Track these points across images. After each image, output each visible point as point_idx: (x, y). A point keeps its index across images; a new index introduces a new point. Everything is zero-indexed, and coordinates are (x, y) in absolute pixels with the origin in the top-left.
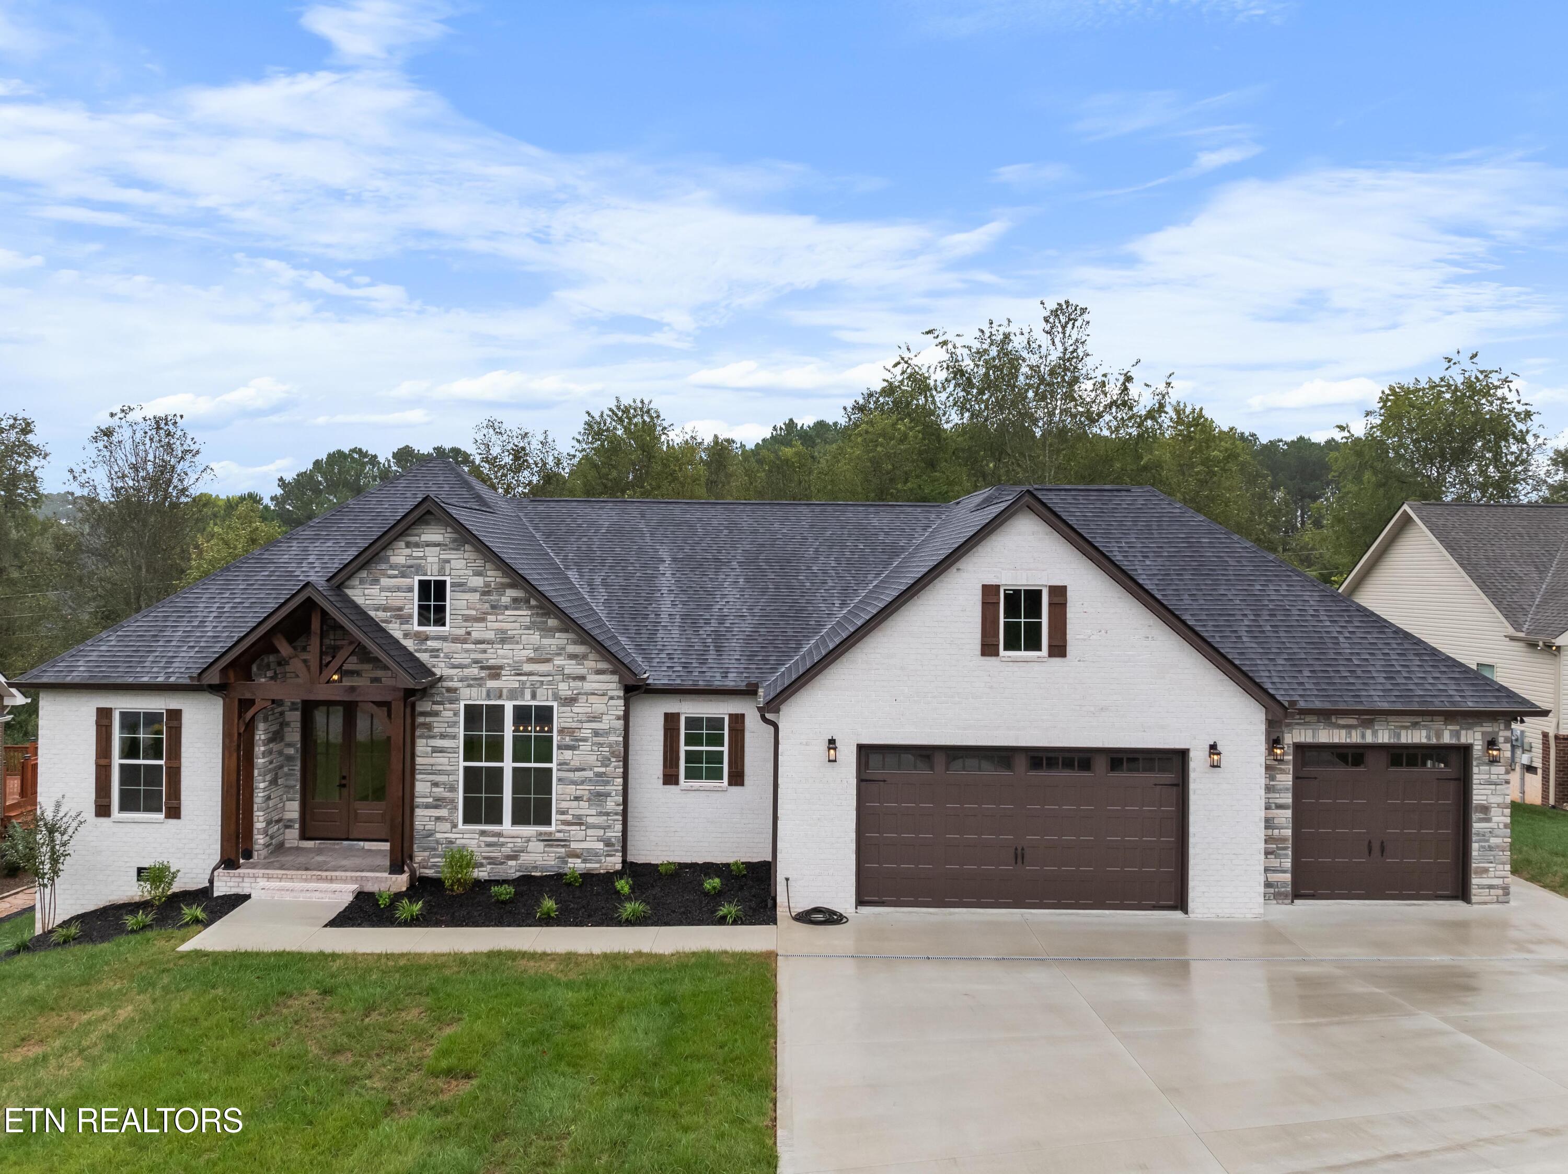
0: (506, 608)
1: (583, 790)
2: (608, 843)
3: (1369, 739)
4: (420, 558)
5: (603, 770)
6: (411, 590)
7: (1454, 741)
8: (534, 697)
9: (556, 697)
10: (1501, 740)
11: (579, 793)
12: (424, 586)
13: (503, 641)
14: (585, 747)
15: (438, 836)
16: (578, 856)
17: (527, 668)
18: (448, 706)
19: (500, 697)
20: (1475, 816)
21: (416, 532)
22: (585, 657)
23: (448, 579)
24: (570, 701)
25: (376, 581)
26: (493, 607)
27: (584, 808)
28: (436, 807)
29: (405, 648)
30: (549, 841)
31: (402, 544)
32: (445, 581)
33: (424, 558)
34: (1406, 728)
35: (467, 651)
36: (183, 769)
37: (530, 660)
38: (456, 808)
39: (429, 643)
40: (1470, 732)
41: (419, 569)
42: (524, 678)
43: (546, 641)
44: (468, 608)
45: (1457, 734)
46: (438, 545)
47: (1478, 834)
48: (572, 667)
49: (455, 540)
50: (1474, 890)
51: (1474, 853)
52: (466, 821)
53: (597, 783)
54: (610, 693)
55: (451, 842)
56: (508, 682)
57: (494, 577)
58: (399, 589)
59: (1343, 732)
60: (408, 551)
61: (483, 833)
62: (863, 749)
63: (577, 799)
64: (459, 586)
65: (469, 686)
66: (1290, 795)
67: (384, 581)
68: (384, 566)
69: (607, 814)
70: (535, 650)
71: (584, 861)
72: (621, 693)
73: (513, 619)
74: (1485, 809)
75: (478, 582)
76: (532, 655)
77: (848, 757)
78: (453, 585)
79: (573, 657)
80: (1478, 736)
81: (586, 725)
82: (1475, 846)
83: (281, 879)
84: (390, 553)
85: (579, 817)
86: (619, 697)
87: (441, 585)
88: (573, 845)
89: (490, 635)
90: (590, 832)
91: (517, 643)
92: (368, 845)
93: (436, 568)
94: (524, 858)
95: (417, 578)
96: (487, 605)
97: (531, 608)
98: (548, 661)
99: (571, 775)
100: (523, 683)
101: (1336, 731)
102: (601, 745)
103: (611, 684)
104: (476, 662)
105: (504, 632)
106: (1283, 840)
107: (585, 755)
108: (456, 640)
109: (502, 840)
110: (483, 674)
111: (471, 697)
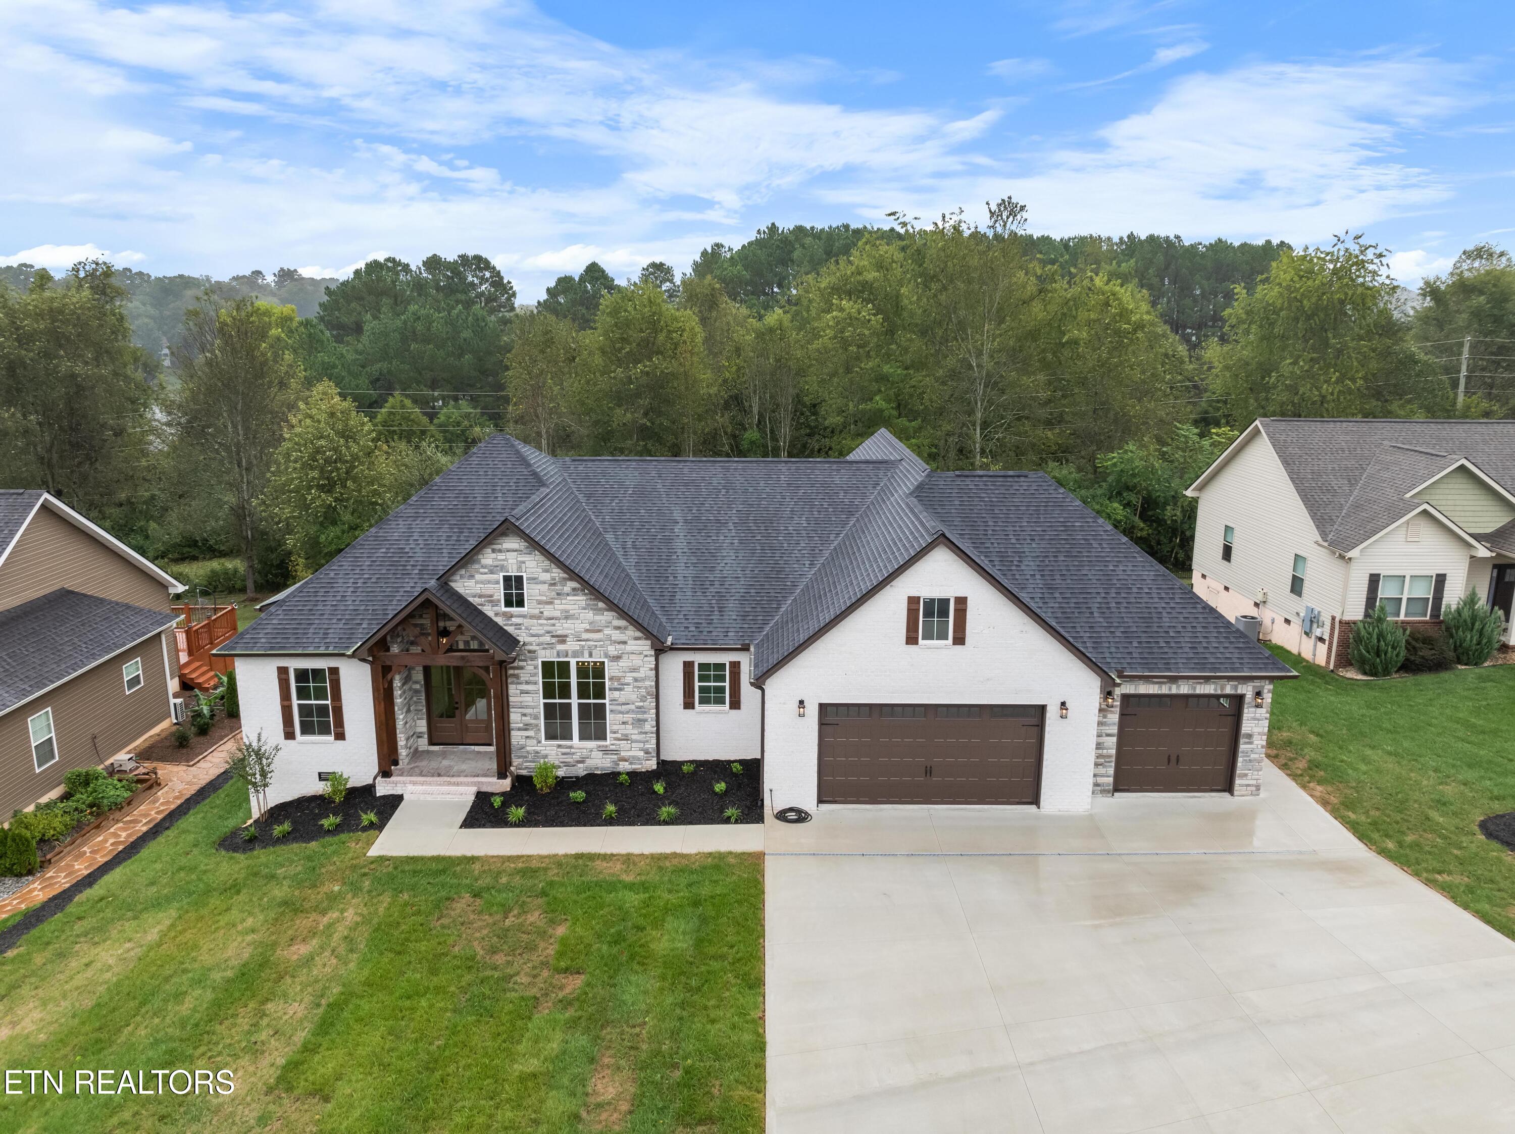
0: (568, 595)
1: (628, 717)
2: (647, 752)
3: (1174, 691)
4: (504, 560)
5: (641, 704)
6: (498, 582)
7: (1233, 692)
8: (591, 655)
9: (606, 656)
10: (1265, 691)
11: (625, 720)
12: (507, 579)
13: (567, 618)
14: (628, 689)
15: (528, 748)
16: (626, 761)
17: (585, 636)
18: (530, 662)
19: (567, 656)
20: (1242, 741)
21: (499, 541)
22: (626, 628)
23: (524, 575)
24: (617, 658)
25: (472, 577)
26: (558, 594)
27: (629, 729)
28: (526, 730)
29: (496, 623)
30: (606, 751)
31: (489, 550)
32: (522, 577)
33: (506, 560)
34: (1201, 683)
35: (541, 625)
36: (344, 707)
37: (587, 631)
38: (539, 730)
39: (513, 619)
40: (1245, 686)
41: (503, 568)
42: (583, 643)
43: (598, 618)
44: (540, 595)
45: (1236, 688)
46: (516, 551)
47: (1243, 752)
48: (617, 635)
49: (527, 548)
50: (1236, 787)
51: (1239, 764)
52: (547, 738)
53: (637, 713)
54: (645, 653)
55: (537, 753)
56: (571, 645)
57: (557, 573)
58: (489, 582)
59: (1157, 686)
60: (494, 555)
61: (559, 746)
62: (823, 707)
63: (624, 723)
64: (532, 580)
65: (544, 649)
66: (1116, 728)
67: (478, 577)
68: (477, 566)
69: (646, 733)
70: (590, 623)
71: (631, 763)
72: (653, 653)
73: (573, 602)
74: (1250, 736)
75: (546, 577)
76: (588, 627)
77: (812, 712)
78: (528, 579)
79: (617, 628)
80: (1250, 688)
81: (628, 674)
82: (1240, 760)
83: (422, 785)
84: (480, 556)
85: (626, 735)
86: (651, 656)
87: (519, 579)
88: (623, 754)
89: (557, 614)
90: (634, 745)
91: (577, 619)
92: (477, 748)
93: (515, 567)
94: (589, 763)
95: (502, 574)
96: (554, 593)
97: (585, 594)
98: (599, 631)
99: (619, 708)
100: (583, 646)
101: (1151, 686)
102: (639, 687)
103: (645, 646)
104: (548, 632)
105: (567, 611)
106: (1110, 756)
107: (629, 694)
108: (532, 617)
109: (573, 750)
110: (554, 640)
111: (546, 656)
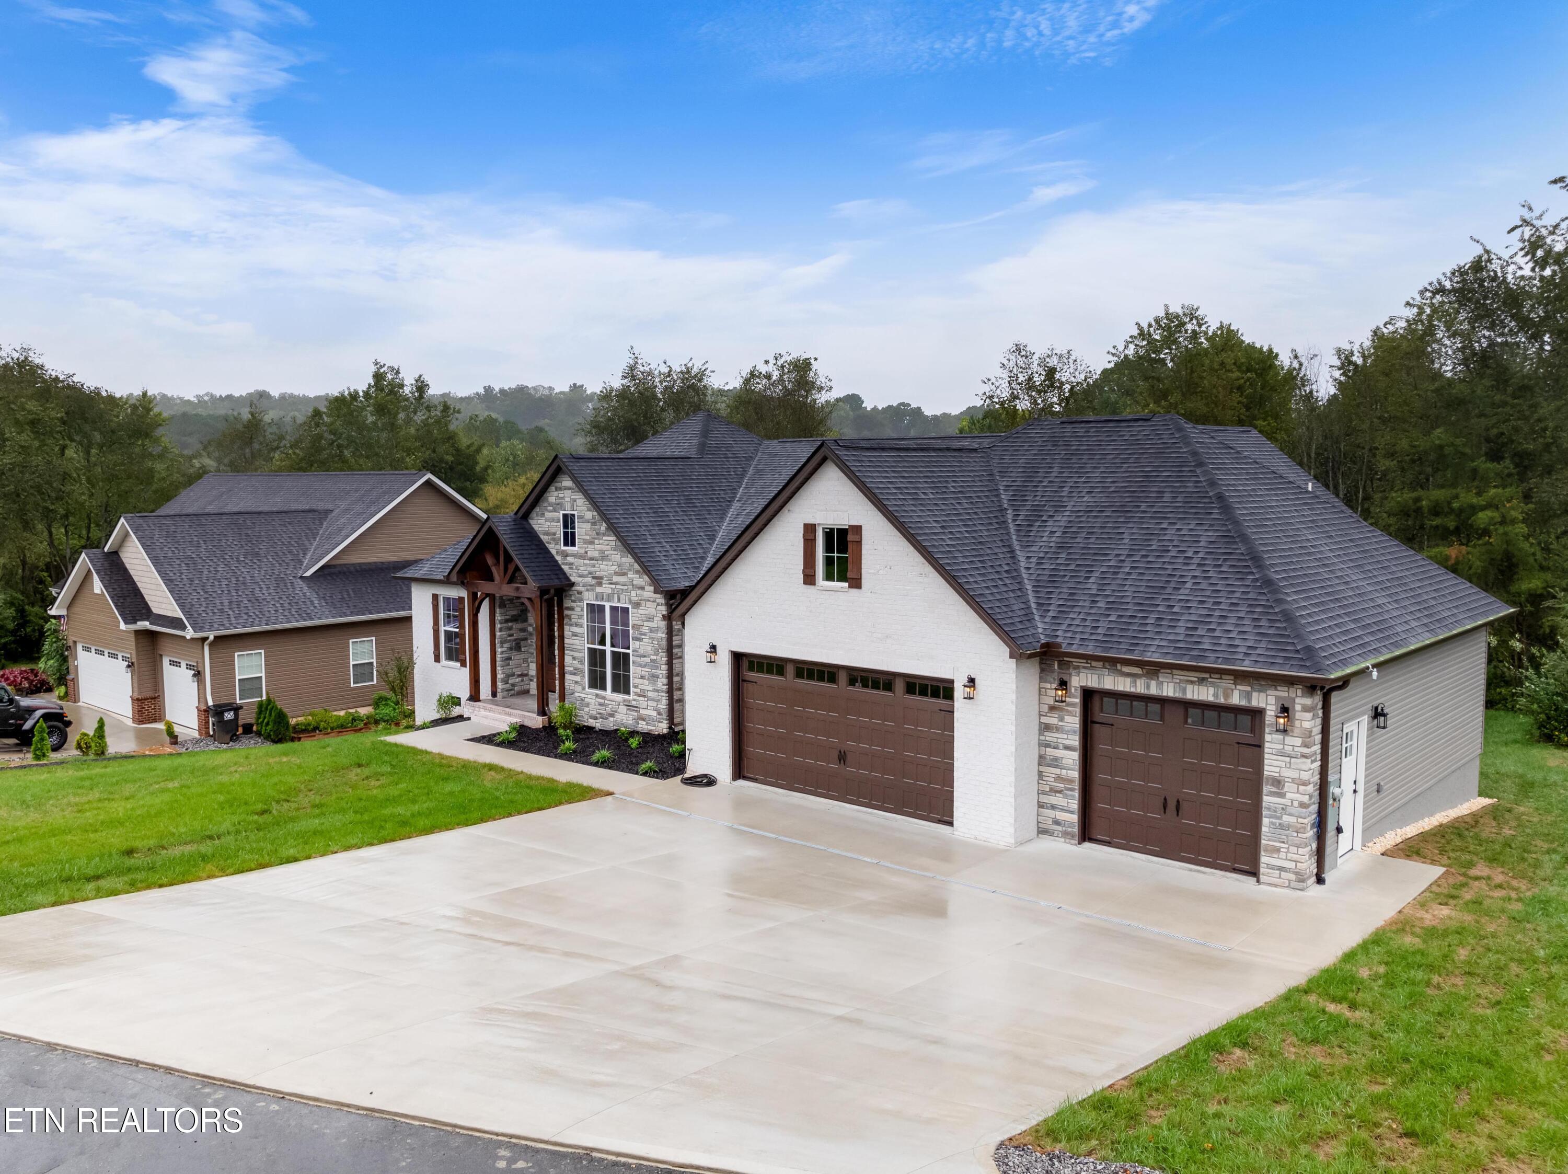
0: (603, 535)
1: (646, 672)
2: (659, 714)
3: (1153, 690)
4: (562, 498)
5: (654, 657)
6: (559, 521)
7: (1243, 703)
8: (619, 600)
9: (630, 602)
10: (1298, 707)
11: (643, 673)
12: (564, 518)
13: (603, 559)
14: (646, 640)
15: (576, 694)
16: (643, 720)
17: (616, 579)
18: (579, 604)
19: (603, 599)
20: (1266, 788)
21: (559, 480)
22: (639, 573)
23: (576, 514)
24: (637, 605)
25: (543, 515)
26: (598, 534)
27: (646, 685)
28: (574, 674)
29: (556, 561)
30: (630, 706)
31: (553, 488)
32: (574, 515)
33: (564, 498)
34: (1192, 682)
35: (586, 565)
37: (616, 574)
38: (585, 676)
39: (568, 558)
40: (1263, 695)
41: (562, 506)
42: (613, 586)
43: (623, 560)
44: (586, 534)
45: (1248, 696)
46: (569, 489)
47: (1269, 809)
48: (636, 580)
49: (576, 486)
50: (1263, 870)
51: (1264, 829)
52: (590, 686)
53: (653, 667)
54: (657, 601)
55: (582, 700)
56: (606, 588)
57: (594, 514)
58: (554, 520)
59: (1128, 680)
60: (557, 494)
61: (597, 695)
62: (732, 656)
63: (642, 677)
64: (580, 519)
65: (587, 590)
66: (1077, 738)
67: (548, 515)
68: (546, 504)
69: (657, 691)
70: (618, 566)
71: (647, 724)
72: (664, 601)
73: (606, 543)
74: (1278, 782)
75: (589, 516)
76: (617, 570)
77: (724, 659)
78: (578, 518)
79: (635, 572)
80: (1272, 700)
81: (646, 624)
82: (1265, 821)
84: (548, 494)
85: (644, 691)
86: (663, 604)
87: (573, 518)
88: (642, 711)
89: (596, 554)
90: (650, 703)
91: (610, 561)
93: (569, 506)
94: (617, 717)
95: (561, 513)
96: (594, 533)
97: (613, 536)
98: (624, 574)
99: (639, 659)
100: (614, 590)
101: (1121, 679)
102: (654, 639)
104: (590, 573)
105: (603, 552)
106: (1071, 781)
107: (646, 645)
108: (581, 557)
109: (607, 702)
110: (594, 582)
111: (589, 598)
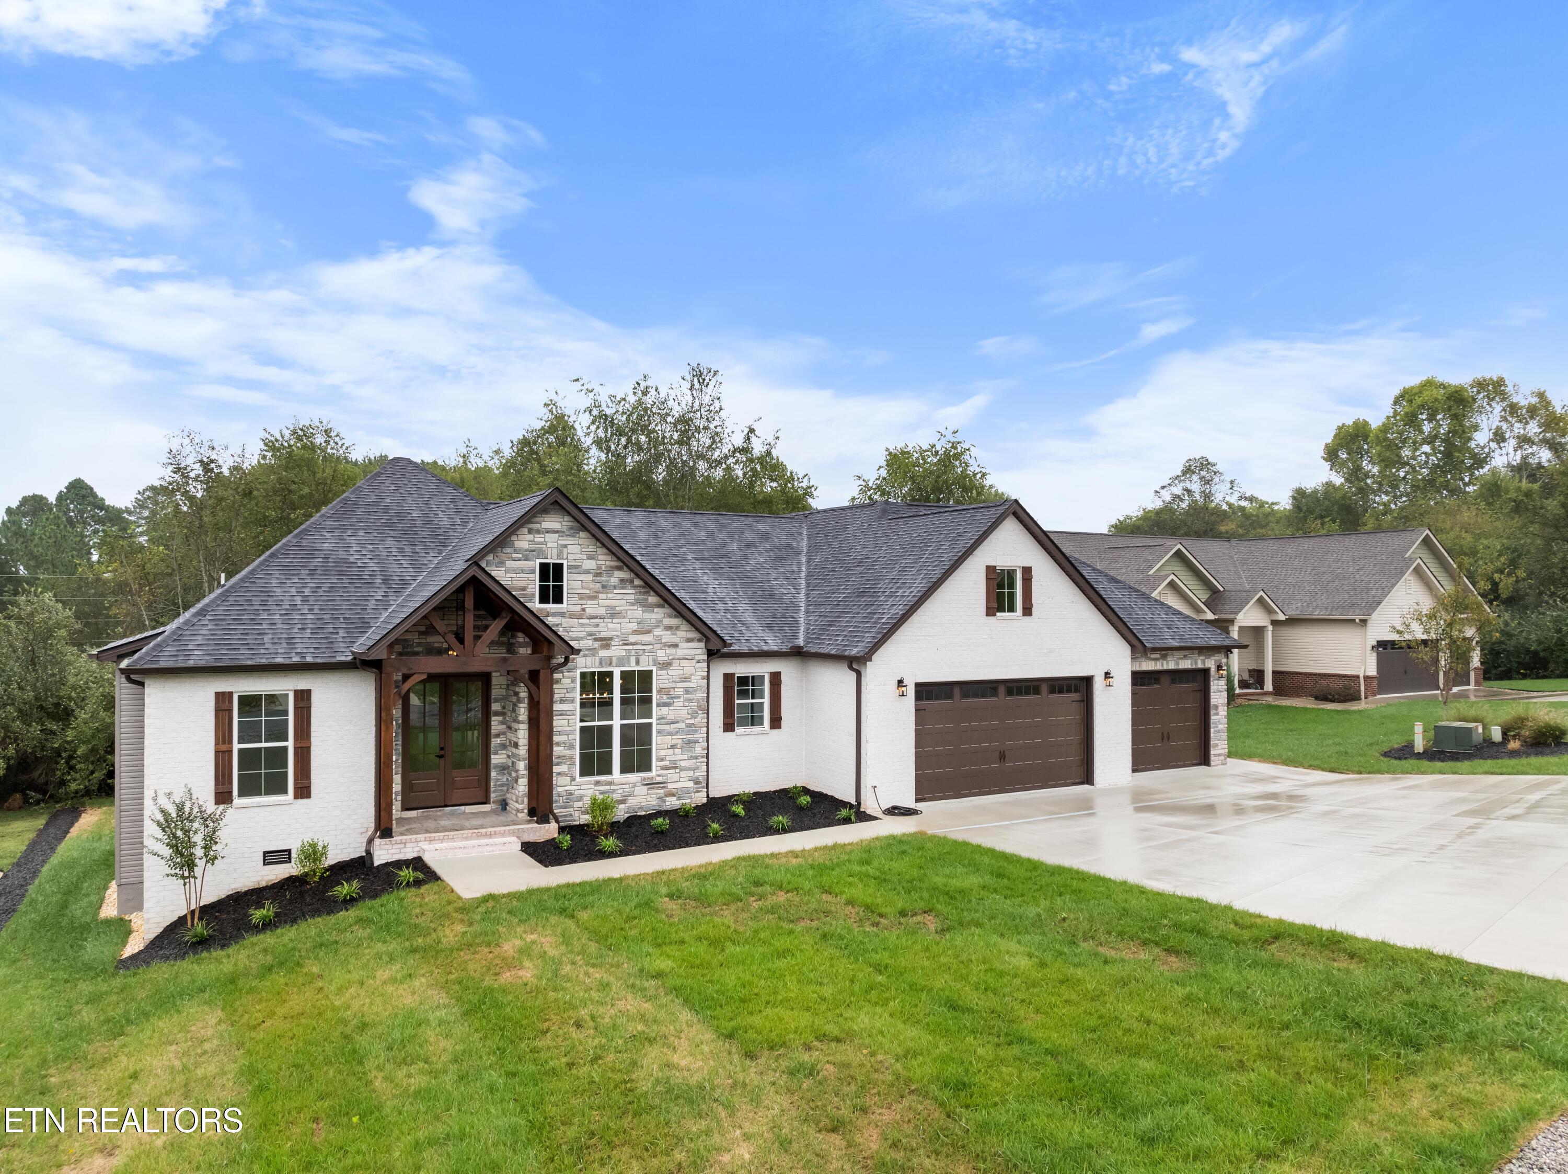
0: (615, 587)
1: (677, 740)
2: (697, 782)
3: (1165, 667)
4: (541, 543)
5: (692, 721)
6: (533, 572)
7: (1202, 666)
8: (638, 663)
9: (656, 662)
10: (1223, 664)
11: (674, 742)
12: (544, 568)
13: (613, 616)
14: (678, 703)
15: (559, 789)
16: (674, 795)
17: (632, 638)
18: (566, 674)
19: (610, 664)
20: (1212, 712)
21: (537, 519)
22: (677, 628)
23: (565, 562)
24: (666, 665)
25: (503, 564)
26: (604, 587)
27: (679, 755)
28: (564, 764)
30: (651, 784)
31: (525, 530)
32: (562, 564)
33: (545, 543)
35: (582, 625)
36: (312, 748)
37: (635, 632)
38: (574, 764)
39: (549, 618)
40: (1210, 660)
41: (541, 553)
42: (630, 647)
43: (647, 616)
44: (583, 588)
45: (1203, 662)
46: (557, 532)
47: (1213, 723)
48: (668, 637)
49: (571, 528)
50: (1212, 758)
51: (1212, 735)
52: (582, 775)
53: (688, 733)
54: (697, 658)
55: (571, 794)
56: (616, 651)
57: (604, 560)
58: (522, 571)
60: (530, 537)
61: (597, 783)
62: (917, 685)
63: (673, 747)
64: (574, 568)
65: (586, 656)
67: (510, 564)
68: (508, 550)
69: (696, 758)
70: (639, 623)
71: (679, 798)
72: (705, 657)
73: (620, 597)
74: (1216, 707)
75: (590, 565)
76: (636, 628)
77: (911, 691)
78: (569, 567)
79: (668, 628)
80: (1213, 662)
81: (679, 685)
82: (1212, 730)
83: (442, 840)
84: (514, 538)
85: (674, 762)
86: (704, 661)
87: (558, 568)
88: (670, 786)
89: (602, 611)
90: (683, 774)
91: (624, 618)
92: (468, 809)
93: (555, 552)
94: (632, 801)
95: (538, 561)
96: (599, 585)
97: (635, 587)
98: (648, 632)
99: (667, 727)
100: (629, 651)
102: (690, 700)
103: (698, 650)
104: (591, 634)
105: (613, 608)
107: (679, 710)
108: (573, 615)
109: (613, 787)
110: (597, 644)
111: (584, 664)
